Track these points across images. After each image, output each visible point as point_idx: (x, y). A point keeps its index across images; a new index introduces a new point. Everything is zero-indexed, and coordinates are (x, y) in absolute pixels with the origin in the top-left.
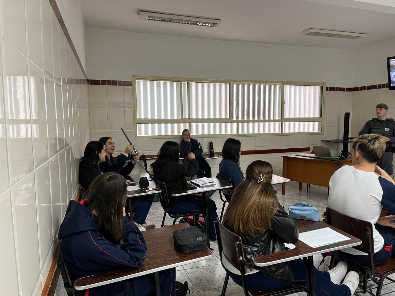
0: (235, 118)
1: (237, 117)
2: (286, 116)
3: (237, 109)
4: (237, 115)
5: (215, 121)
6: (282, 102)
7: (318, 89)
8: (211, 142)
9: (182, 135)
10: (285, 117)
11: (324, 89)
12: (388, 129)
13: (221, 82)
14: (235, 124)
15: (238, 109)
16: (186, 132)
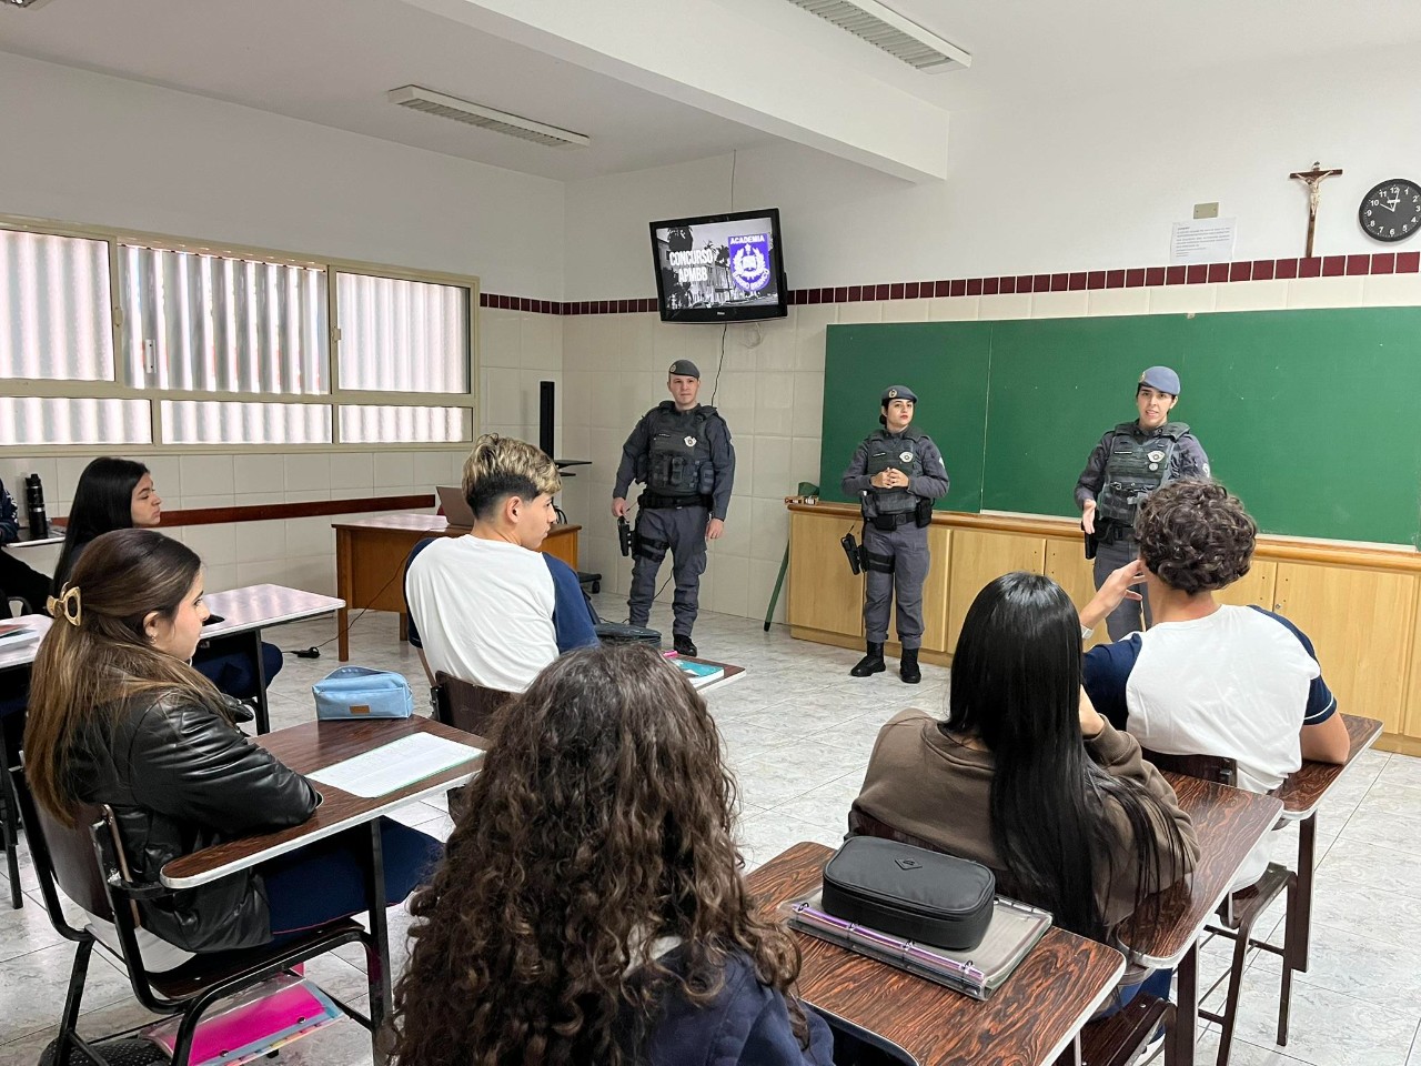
0: (140, 382)
1: (152, 378)
2: (349, 382)
3: (148, 348)
4: (149, 370)
5: (47, 389)
6: (332, 334)
7: (455, 294)
8: (35, 476)
10: (343, 385)
11: (475, 300)
12: (694, 441)
13: (68, 232)
14: (141, 407)
15: (155, 346)
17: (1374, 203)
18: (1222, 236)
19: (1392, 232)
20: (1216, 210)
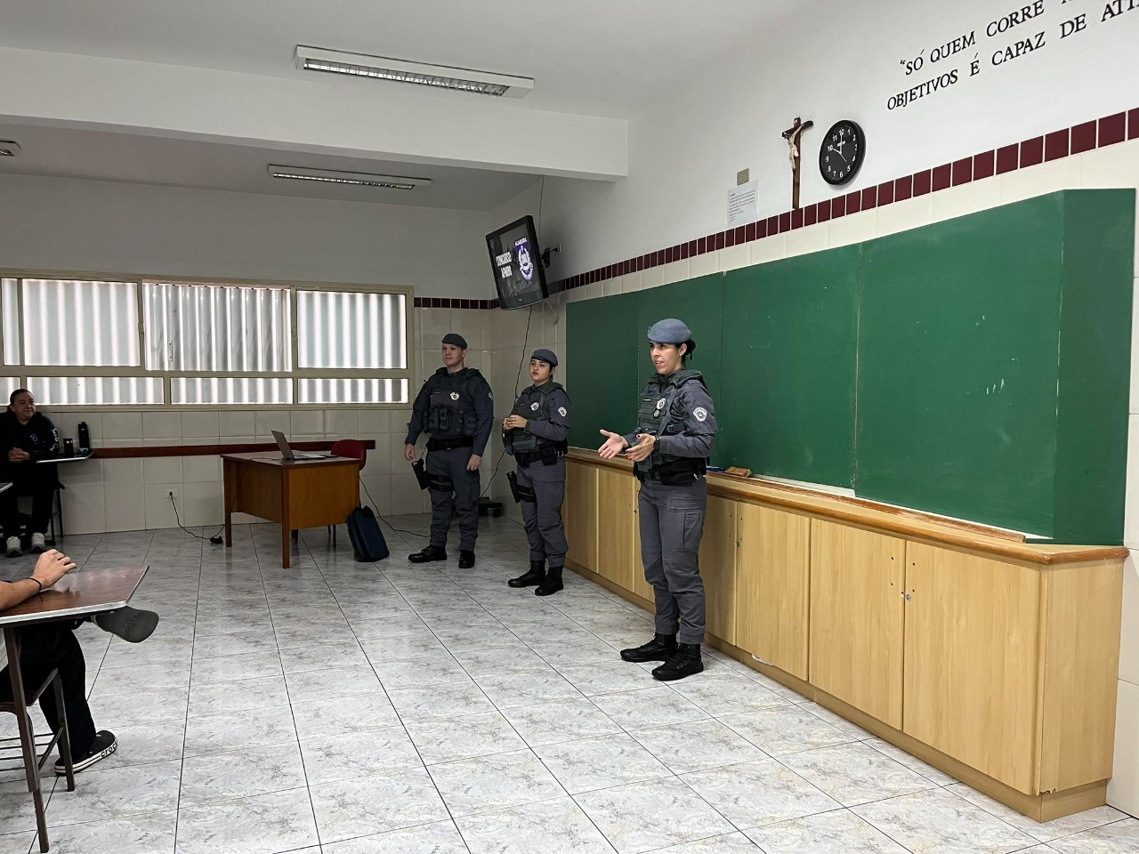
5: (107, 372)
8: (84, 423)
9: (9, 403)
10: (300, 365)
11: (410, 302)
12: (458, 396)
13: (110, 280)
16: (21, 397)
17: (830, 148)
18: (751, 198)
19: (841, 175)
20: (747, 175)
